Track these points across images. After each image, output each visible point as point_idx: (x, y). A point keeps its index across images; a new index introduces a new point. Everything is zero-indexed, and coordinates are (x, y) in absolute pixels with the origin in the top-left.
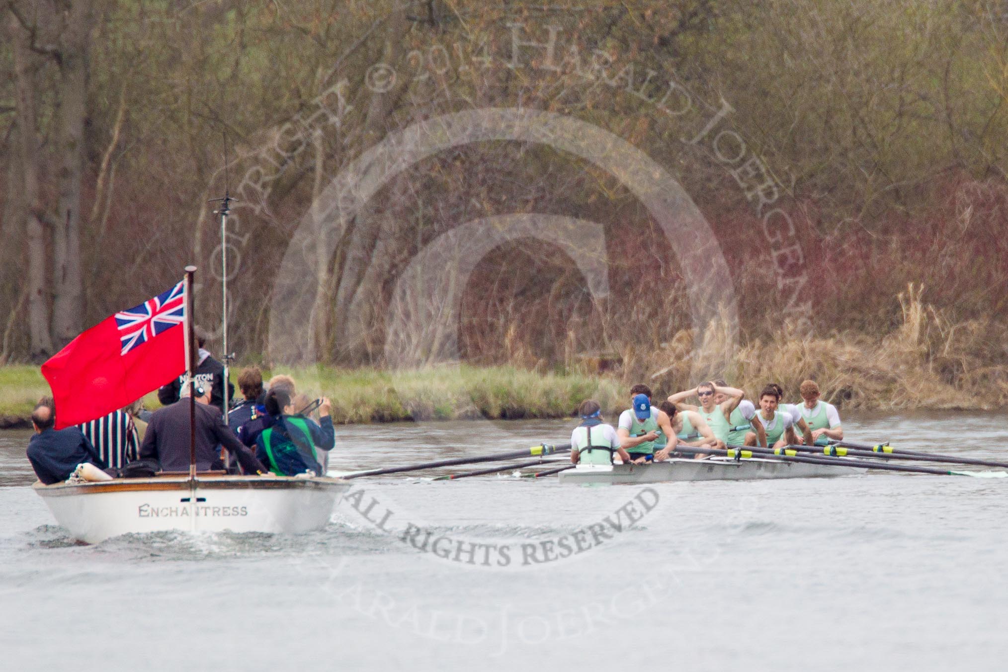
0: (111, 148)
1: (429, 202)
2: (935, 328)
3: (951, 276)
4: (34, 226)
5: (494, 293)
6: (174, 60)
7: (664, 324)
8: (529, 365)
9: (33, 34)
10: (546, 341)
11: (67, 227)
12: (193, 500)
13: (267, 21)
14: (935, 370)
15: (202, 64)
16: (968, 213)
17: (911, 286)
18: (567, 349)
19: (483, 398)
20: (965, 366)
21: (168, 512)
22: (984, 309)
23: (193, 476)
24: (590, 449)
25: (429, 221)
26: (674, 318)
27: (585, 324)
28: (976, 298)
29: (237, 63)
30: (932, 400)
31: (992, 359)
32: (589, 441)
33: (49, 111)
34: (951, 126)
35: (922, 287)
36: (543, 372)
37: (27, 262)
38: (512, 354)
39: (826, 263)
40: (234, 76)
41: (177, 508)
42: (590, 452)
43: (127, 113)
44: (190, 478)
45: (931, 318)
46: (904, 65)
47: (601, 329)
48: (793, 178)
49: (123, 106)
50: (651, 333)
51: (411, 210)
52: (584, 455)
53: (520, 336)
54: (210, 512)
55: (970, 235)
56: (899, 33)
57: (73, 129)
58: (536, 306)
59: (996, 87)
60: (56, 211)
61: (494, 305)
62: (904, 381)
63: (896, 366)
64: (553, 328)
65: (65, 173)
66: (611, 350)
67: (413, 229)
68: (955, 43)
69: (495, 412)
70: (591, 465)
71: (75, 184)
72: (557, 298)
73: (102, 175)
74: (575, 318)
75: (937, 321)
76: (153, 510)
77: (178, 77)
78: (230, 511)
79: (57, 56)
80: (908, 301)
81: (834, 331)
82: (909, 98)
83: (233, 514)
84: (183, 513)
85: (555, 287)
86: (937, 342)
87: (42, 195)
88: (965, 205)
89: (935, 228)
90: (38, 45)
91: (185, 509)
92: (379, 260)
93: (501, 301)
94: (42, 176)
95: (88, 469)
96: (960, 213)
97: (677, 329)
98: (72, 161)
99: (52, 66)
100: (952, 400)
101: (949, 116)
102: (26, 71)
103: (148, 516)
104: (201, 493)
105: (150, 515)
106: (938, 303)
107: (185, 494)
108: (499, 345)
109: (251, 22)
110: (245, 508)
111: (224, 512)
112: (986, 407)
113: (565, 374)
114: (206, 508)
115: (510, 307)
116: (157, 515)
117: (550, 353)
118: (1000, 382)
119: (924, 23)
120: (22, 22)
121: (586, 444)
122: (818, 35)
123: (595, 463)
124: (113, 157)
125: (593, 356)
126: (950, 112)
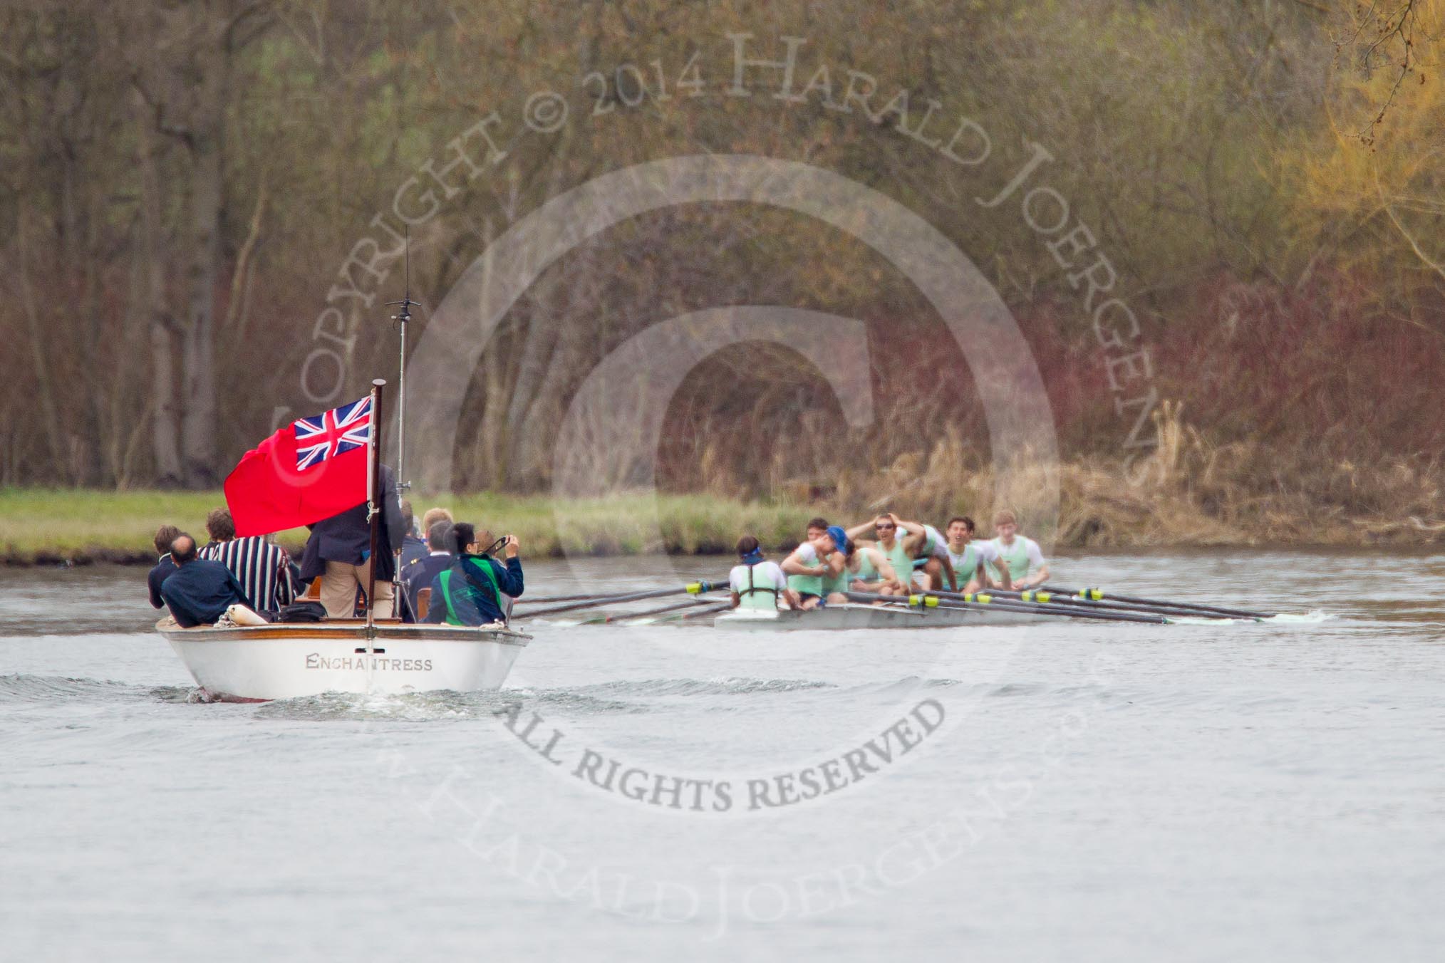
0: (249, 243)
1: (615, 305)
2: (1195, 452)
3: (1214, 390)
4: (160, 333)
5: (689, 410)
6: (322, 143)
7: (884, 446)
8: (731, 493)
9: (160, 111)
10: (749, 466)
11: (198, 334)
12: (370, 651)
13: (429, 97)
14: (1195, 499)
15: (354, 147)
16: (1233, 320)
17: (1167, 403)
18: (773, 474)
19: (677, 532)
20: (1229, 496)
21: (341, 663)
22: (1251, 430)
23: (371, 623)
24: (752, 590)
25: (614, 327)
26: (895, 440)
27: (793, 446)
28: (1241, 417)
29: (394, 146)
30: (1192, 534)
31: (1260, 488)
32: (751, 582)
33: (177, 201)
34: (1214, 221)
35: (1180, 404)
36: (746, 501)
37: (152, 372)
38: (710, 481)
39: (1071, 378)
40: (391, 161)
41: (351, 659)
42: (752, 595)
43: (268, 203)
44: (367, 625)
45: (1190, 440)
46: (1160, 150)
47: (811, 454)
48: (1033, 279)
49: (263, 195)
50: (870, 456)
51: (594, 315)
52: (745, 599)
53: (720, 459)
54: (389, 665)
55: (1236, 346)
56: (1154, 114)
57: (205, 221)
58: (738, 426)
59: (1265, 176)
60: (186, 315)
61: (689, 425)
62: (1159, 513)
63: (1150, 495)
64: (756, 451)
65: (196, 272)
66: (825, 475)
67: (596, 338)
68: (1218, 125)
69: (690, 547)
70: (753, 609)
71: (207, 284)
72: (763, 416)
73: (239, 274)
74: (783, 439)
75: (1198, 444)
76: (323, 661)
77: (328, 162)
78: (412, 665)
79: (188, 138)
80: (1163, 420)
81: (1079, 455)
82: (1166, 188)
83: (415, 669)
84: (358, 666)
85: (760, 404)
86: (1197, 468)
87: (169, 296)
88: (1230, 312)
89: (1195, 338)
90: (165, 124)
91: (360, 660)
92: (557, 373)
93: (698, 418)
94: (170, 275)
95: (239, 611)
96: (1225, 319)
97: (898, 453)
98: (204, 257)
99: (181, 150)
100: (1215, 534)
101: (1211, 210)
102: (152, 154)
103: (317, 667)
104: (379, 643)
105: (320, 666)
106: (1198, 424)
107: (361, 643)
108: (695, 470)
109: (411, 98)
110: (430, 661)
111: (405, 665)
112: (1252, 541)
113: (770, 503)
114: (384, 660)
115: (707, 426)
116: (328, 667)
117: (754, 478)
118: (1268, 513)
119: (1183, 103)
120: (147, 97)
121: (746, 586)
122: (1062, 116)
123: (756, 607)
124: (252, 253)
125: (802, 482)
126: (1212, 204)
